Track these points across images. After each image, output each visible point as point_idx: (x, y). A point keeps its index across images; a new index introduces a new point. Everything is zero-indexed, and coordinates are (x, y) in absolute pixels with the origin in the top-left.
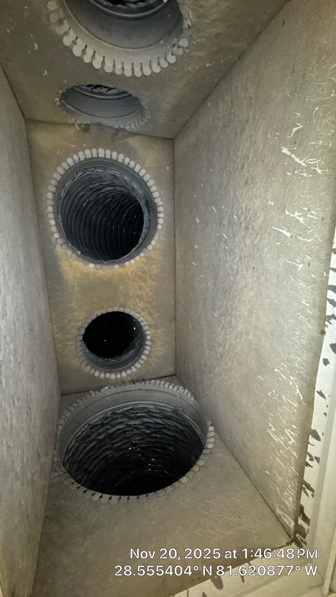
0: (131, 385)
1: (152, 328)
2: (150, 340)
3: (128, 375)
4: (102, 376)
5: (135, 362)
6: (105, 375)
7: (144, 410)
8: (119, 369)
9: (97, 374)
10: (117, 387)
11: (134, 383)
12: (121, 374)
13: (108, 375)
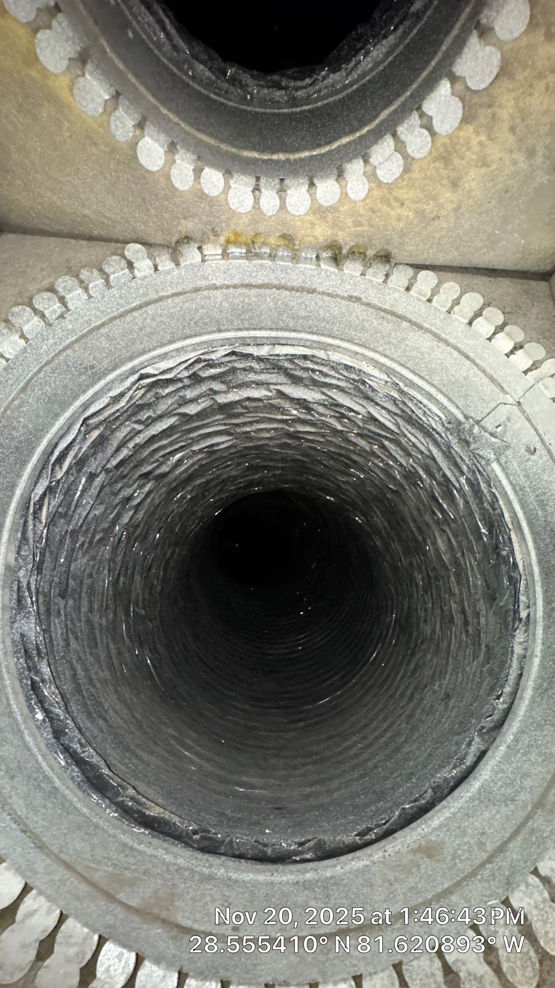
0: (323, 266)
4: (182, 174)
5: (377, 135)
7: (345, 374)
8: (282, 157)
9: (152, 154)
10: (258, 256)
11: (337, 260)
12: (282, 191)
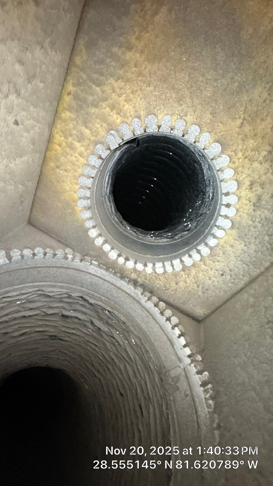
0: (130, 285)
1: (234, 232)
2: (211, 248)
3: (135, 270)
4: (99, 241)
5: (158, 260)
6: (103, 244)
8: (130, 251)
9: (93, 233)
11: (135, 285)
12: (127, 259)
13: (107, 248)
